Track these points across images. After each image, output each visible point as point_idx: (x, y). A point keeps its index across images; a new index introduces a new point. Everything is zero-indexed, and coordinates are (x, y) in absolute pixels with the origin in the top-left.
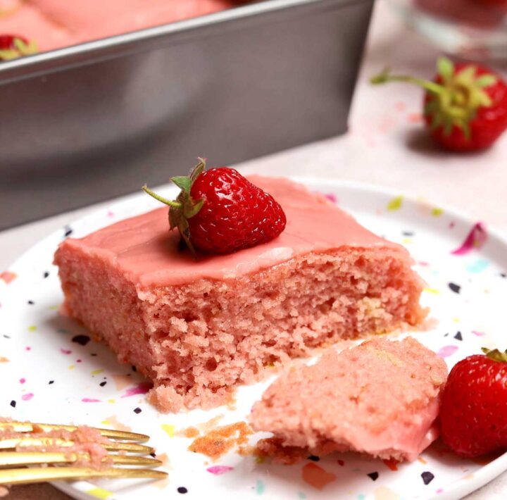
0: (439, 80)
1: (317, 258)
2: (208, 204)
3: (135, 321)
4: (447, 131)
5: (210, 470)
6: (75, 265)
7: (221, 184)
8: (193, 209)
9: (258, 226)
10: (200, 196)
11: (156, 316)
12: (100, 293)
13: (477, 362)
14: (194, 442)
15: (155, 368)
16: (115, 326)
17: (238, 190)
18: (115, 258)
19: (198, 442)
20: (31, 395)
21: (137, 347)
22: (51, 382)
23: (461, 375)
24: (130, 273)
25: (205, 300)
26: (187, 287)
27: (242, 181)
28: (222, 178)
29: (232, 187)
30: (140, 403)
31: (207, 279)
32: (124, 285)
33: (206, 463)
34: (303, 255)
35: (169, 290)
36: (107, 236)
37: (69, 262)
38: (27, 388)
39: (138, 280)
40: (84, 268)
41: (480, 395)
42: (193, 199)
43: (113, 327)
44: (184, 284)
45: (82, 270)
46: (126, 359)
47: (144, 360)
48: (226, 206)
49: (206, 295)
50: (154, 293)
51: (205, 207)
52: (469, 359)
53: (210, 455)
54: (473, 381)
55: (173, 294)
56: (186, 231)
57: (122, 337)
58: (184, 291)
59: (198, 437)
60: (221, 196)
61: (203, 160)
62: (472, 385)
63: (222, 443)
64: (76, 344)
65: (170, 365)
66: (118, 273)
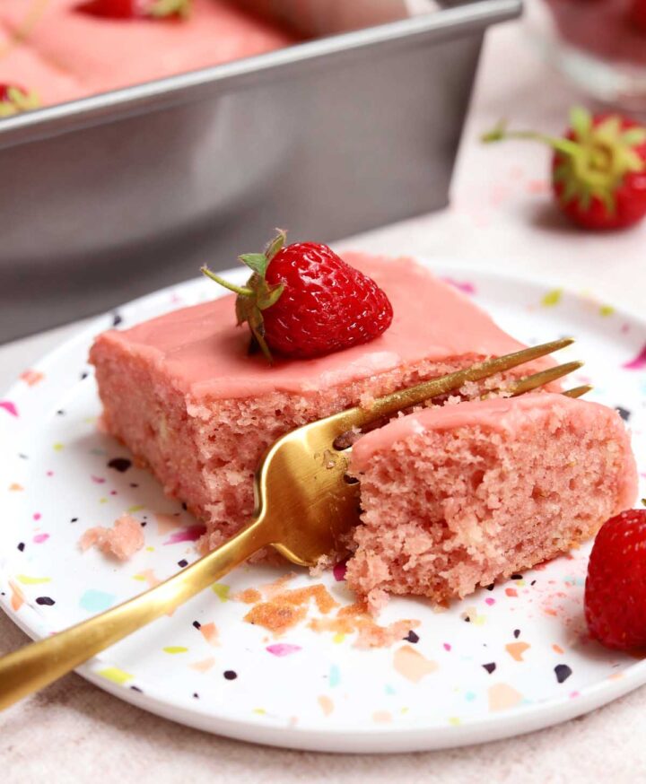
0: (572, 137)
1: (433, 368)
2: (290, 291)
3: (185, 444)
4: (585, 204)
5: (270, 650)
6: (113, 366)
7: (306, 264)
8: (269, 298)
9: (356, 320)
10: (279, 280)
11: (212, 439)
12: (144, 404)
13: (636, 521)
14: (253, 609)
15: (208, 508)
16: (162, 448)
17: (330, 272)
18: (163, 358)
19: (256, 611)
20: (46, 536)
21: (187, 478)
22: (74, 520)
23: (613, 538)
24: (179, 379)
25: (277, 419)
26: (253, 401)
27: (334, 262)
28: (308, 257)
29: (323, 269)
30: (187, 553)
31: (281, 391)
32: (172, 395)
33: (266, 640)
34: (412, 364)
35: (230, 405)
36: (156, 329)
37: (107, 361)
38: (42, 527)
39: (189, 389)
40: (125, 369)
41: (638, 566)
42: (269, 283)
43: (158, 449)
44: (248, 398)
45: (122, 372)
46: (175, 493)
47: (196, 496)
48: (313, 294)
49: (278, 412)
50: (208, 407)
51: (285, 294)
52: (625, 516)
53: (271, 629)
54: (630, 547)
55: (234, 410)
56: (260, 327)
57: (169, 464)
58: (248, 406)
59: (259, 602)
60: (307, 280)
61: (282, 232)
62: (628, 553)
63: (290, 613)
64: (113, 471)
65: (229, 504)
66: (165, 379)
